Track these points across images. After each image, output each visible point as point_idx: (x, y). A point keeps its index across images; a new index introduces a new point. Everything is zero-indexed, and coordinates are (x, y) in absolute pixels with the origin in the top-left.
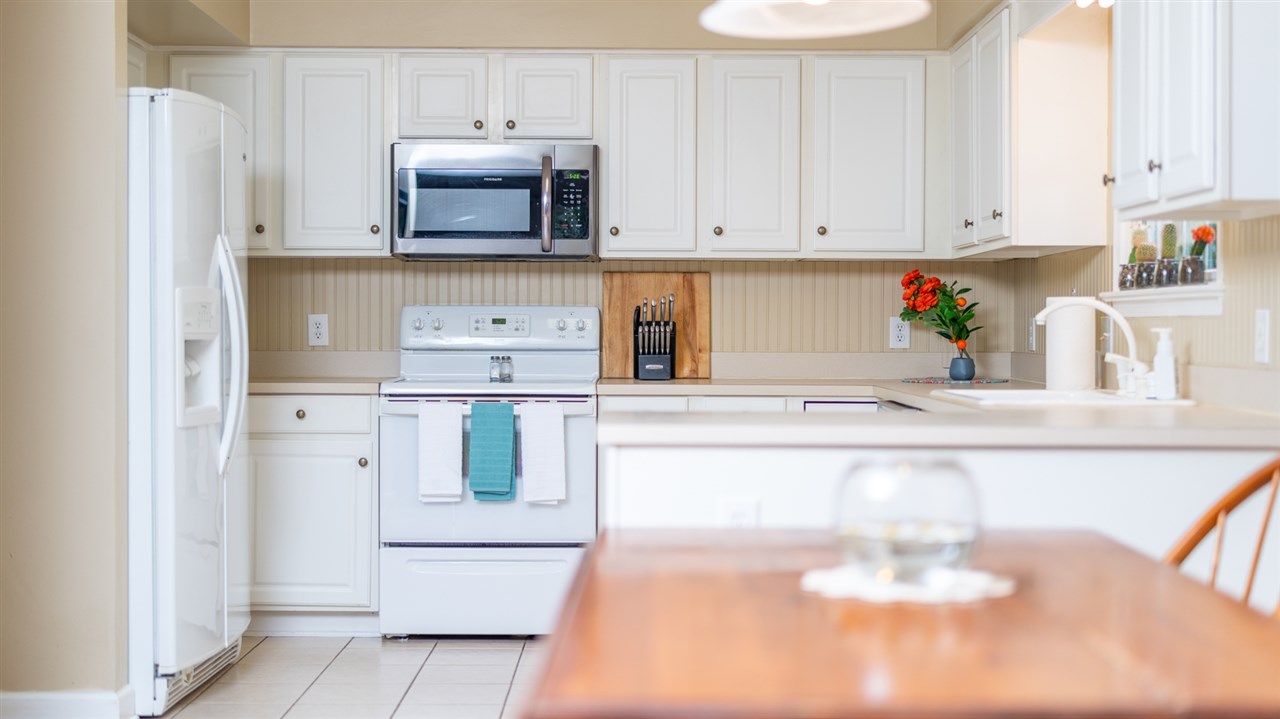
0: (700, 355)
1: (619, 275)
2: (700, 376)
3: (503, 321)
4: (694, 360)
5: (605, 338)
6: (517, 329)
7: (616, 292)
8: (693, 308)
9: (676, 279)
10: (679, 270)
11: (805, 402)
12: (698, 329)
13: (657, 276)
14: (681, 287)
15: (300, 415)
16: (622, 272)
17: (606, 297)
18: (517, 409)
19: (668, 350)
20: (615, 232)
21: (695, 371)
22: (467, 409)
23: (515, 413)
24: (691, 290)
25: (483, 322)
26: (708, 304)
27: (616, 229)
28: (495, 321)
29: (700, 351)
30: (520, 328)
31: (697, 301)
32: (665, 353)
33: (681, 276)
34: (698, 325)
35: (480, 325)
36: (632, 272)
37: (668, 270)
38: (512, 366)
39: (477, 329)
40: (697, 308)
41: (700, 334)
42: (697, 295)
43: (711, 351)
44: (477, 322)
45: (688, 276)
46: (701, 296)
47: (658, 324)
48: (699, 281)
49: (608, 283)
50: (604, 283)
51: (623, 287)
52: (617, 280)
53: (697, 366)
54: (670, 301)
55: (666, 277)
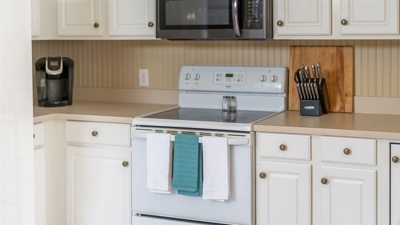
0: (347, 98)
1: (299, 48)
2: (346, 111)
3: (231, 76)
4: (343, 101)
5: (290, 86)
6: (239, 80)
7: (297, 58)
8: (342, 68)
9: (332, 50)
10: (335, 45)
11: (391, 143)
12: (345, 82)
13: (321, 49)
14: (335, 56)
15: (95, 134)
16: (300, 46)
17: (291, 61)
18: (203, 140)
19: (318, 98)
20: (281, 24)
21: (343, 108)
22: (173, 138)
23: (200, 142)
24: (341, 57)
25: (221, 76)
26: (352, 66)
27: (281, 22)
28: (227, 75)
29: (346, 95)
30: (240, 80)
31: (345, 64)
32: (316, 99)
33: (335, 48)
34: (345, 79)
35: (219, 78)
36: (307, 46)
37: (328, 45)
38: (236, 102)
39: (217, 80)
40: (345, 68)
41: (346, 85)
42: (345, 61)
43: (354, 95)
44: (218, 75)
45: (340, 49)
46: (348, 61)
47: (312, 80)
48: (347, 52)
49: (292, 53)
50: (290, 53)
51: (301, 55)
52: (298, 51)
53: (344, 105)
54: (317, 67)
55: (326, 49)
